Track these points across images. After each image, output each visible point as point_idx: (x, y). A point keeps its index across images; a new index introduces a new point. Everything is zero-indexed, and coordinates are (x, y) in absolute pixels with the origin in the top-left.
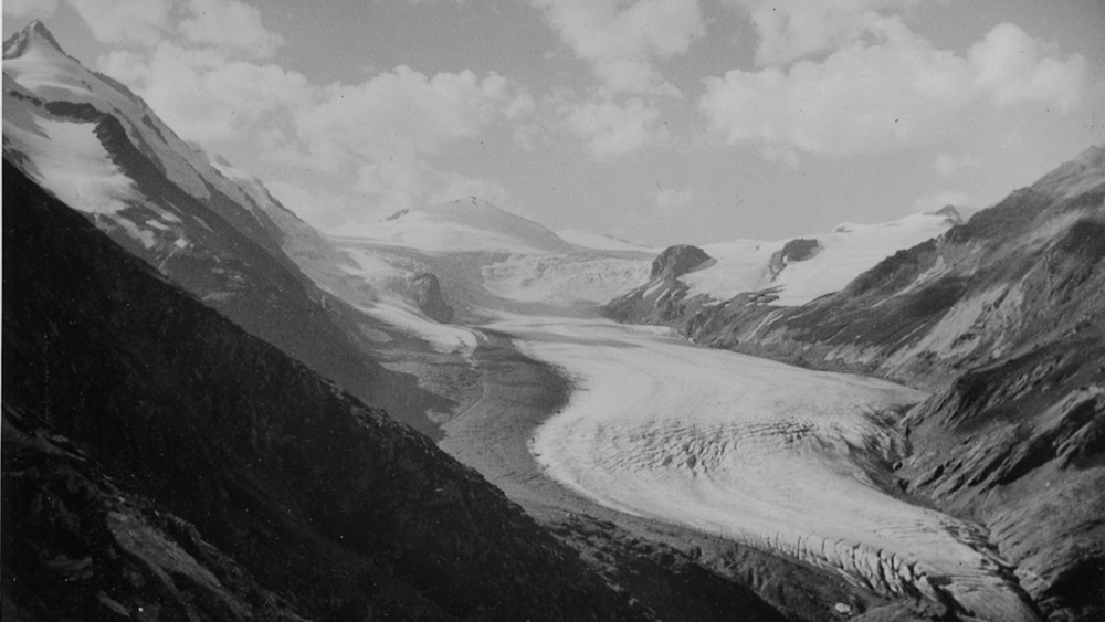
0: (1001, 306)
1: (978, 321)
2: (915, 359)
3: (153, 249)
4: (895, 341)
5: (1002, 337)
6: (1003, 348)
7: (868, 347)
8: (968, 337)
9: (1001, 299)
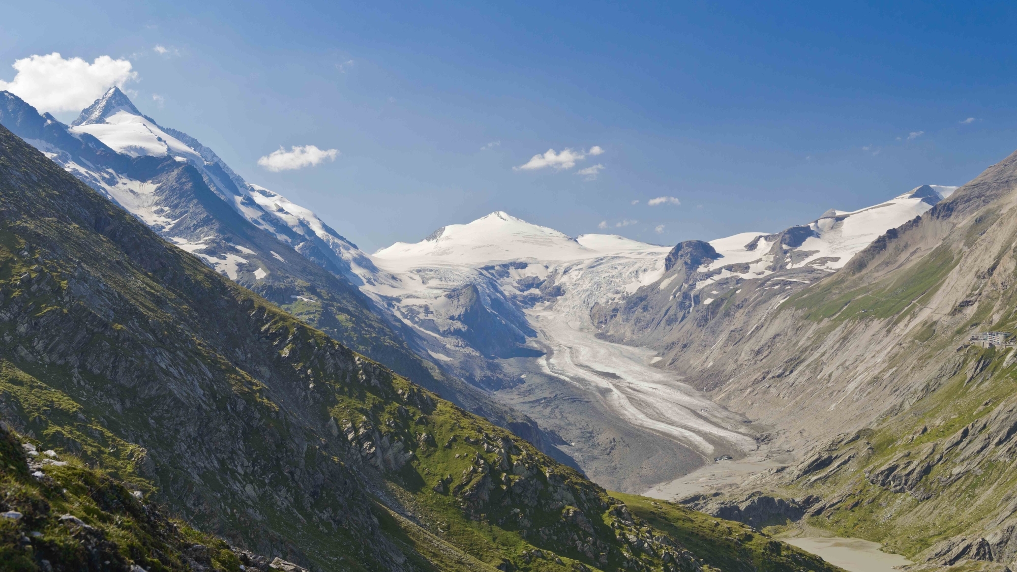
0: (995, 273)
1: (974, 289)
2: (919, 328)
3: (238, 282)
4: (898, 313)
5: (999, 302)
6: (1002, 312)
7: (872, 320)
8: (966, 304)
9: (993, 268)
